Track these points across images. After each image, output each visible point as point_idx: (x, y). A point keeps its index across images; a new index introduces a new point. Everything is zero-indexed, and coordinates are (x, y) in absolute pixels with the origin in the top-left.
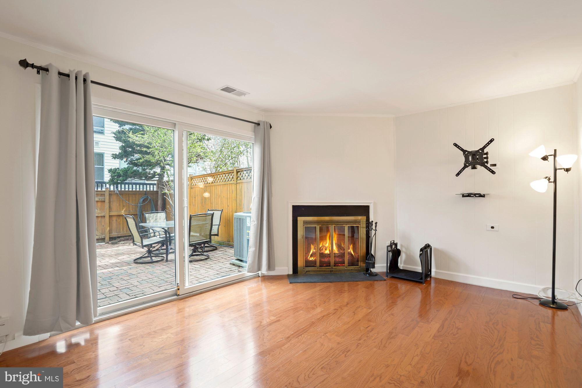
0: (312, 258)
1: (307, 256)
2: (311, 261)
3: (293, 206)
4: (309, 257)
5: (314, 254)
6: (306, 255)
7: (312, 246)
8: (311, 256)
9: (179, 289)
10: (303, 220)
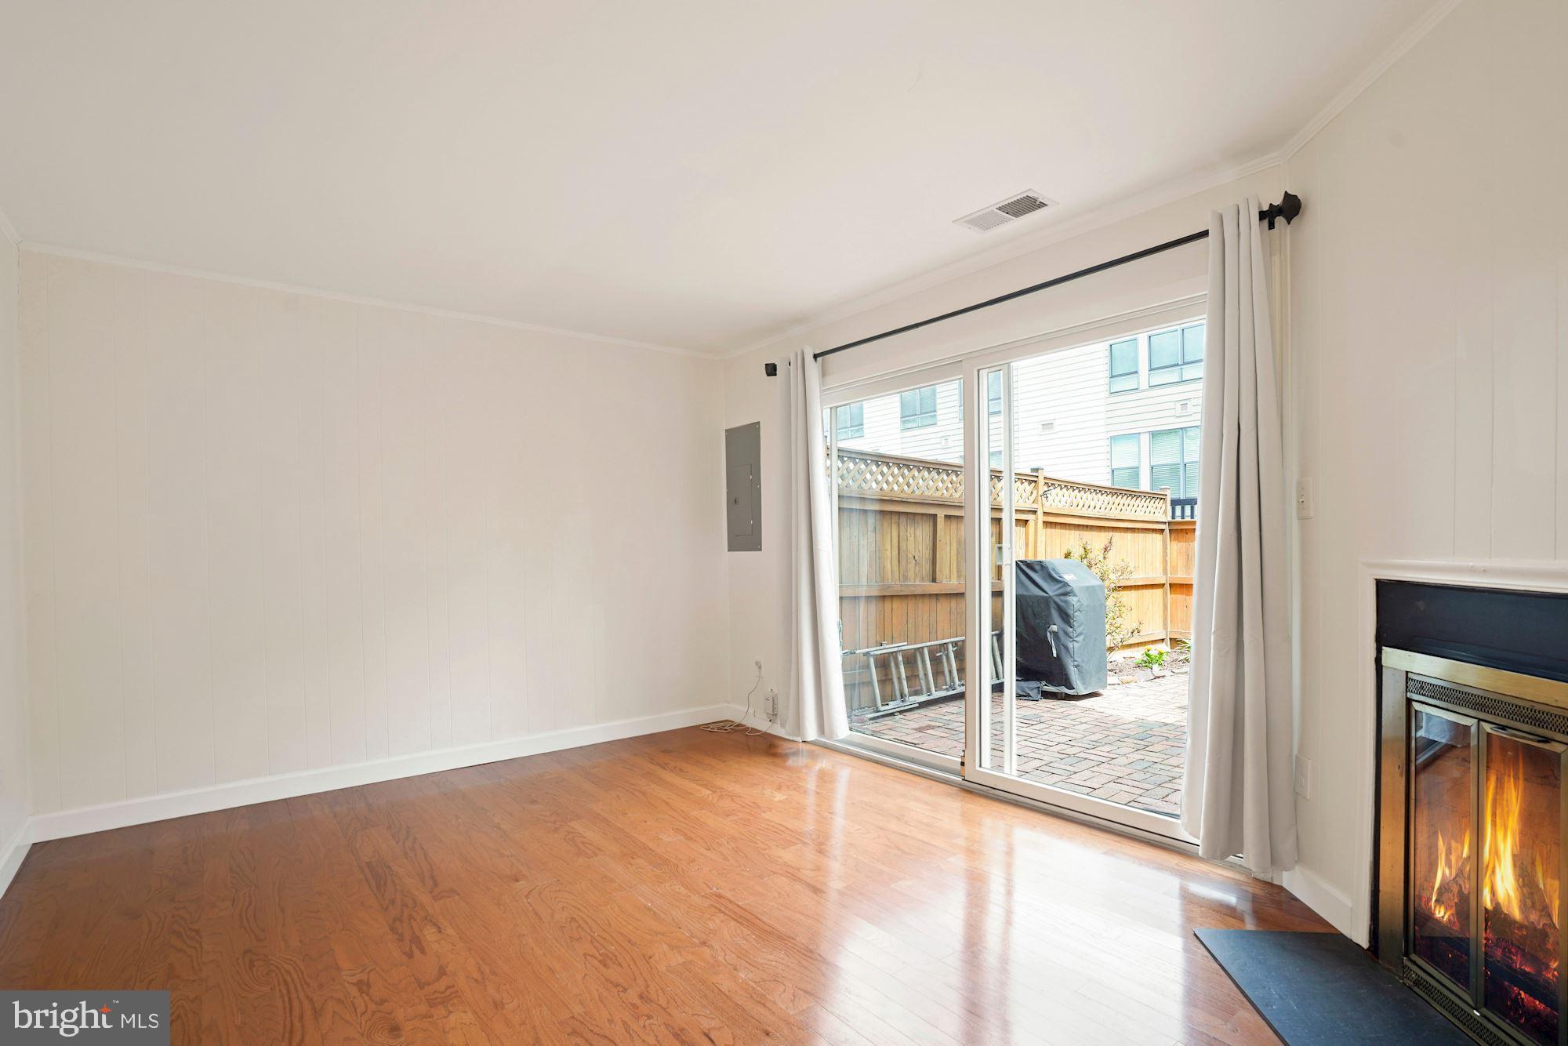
4: (1434, 899)
5: (1446, 890)
7: (1440, 842)
9: (963, 764)
10: (1407, 672)
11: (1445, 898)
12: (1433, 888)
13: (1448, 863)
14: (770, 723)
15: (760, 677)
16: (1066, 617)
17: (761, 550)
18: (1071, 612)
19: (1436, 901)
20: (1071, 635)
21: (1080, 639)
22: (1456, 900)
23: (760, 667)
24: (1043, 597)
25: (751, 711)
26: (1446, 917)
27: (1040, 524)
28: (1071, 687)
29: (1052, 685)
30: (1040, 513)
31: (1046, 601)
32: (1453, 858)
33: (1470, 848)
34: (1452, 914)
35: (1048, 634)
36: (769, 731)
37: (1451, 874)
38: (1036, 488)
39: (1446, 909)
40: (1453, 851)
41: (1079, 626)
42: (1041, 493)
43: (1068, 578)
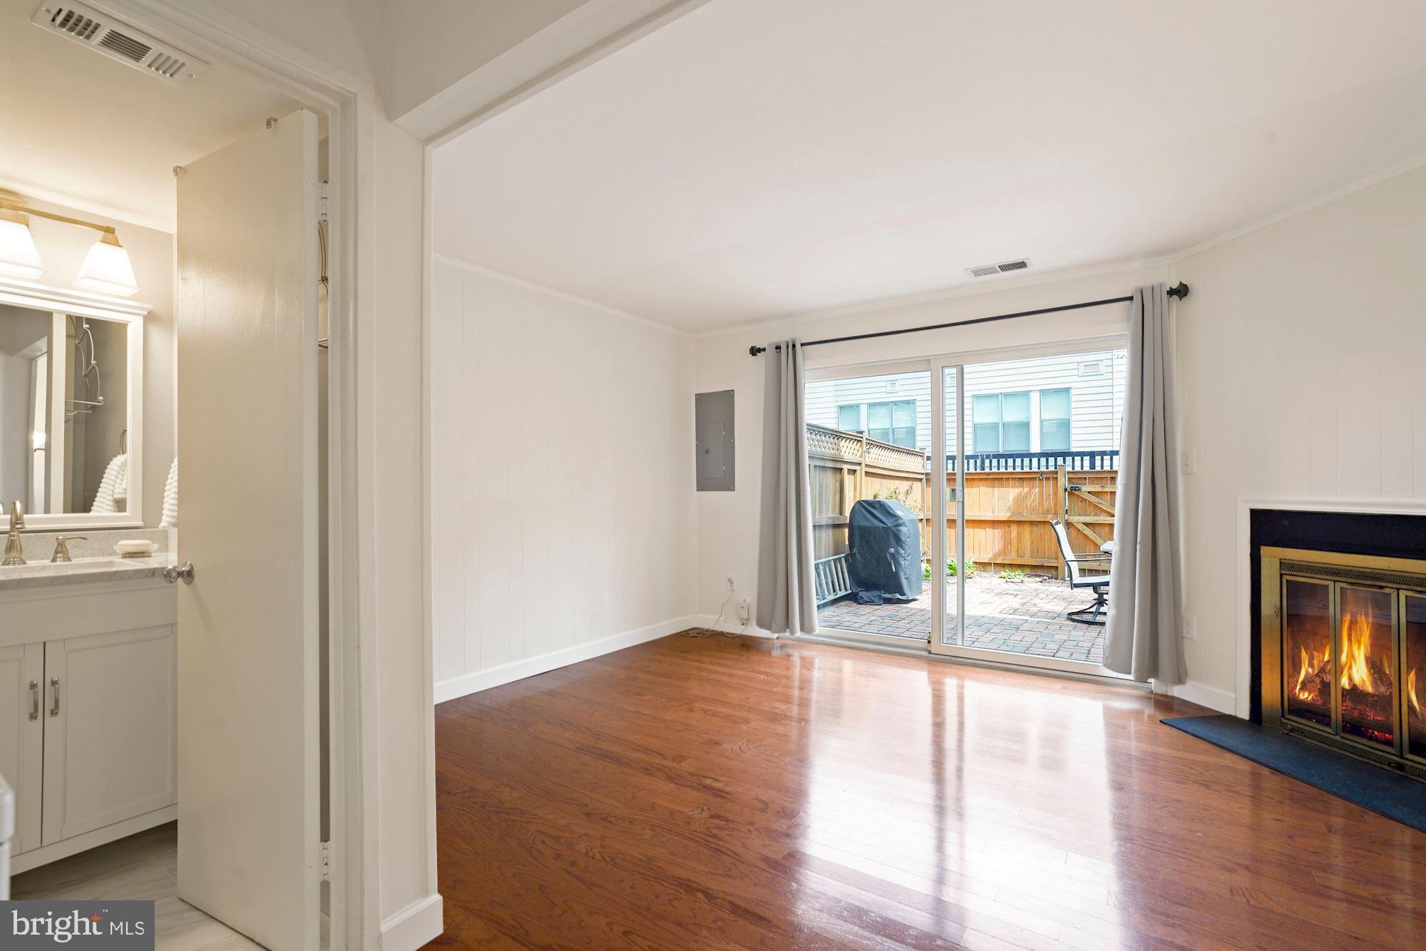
0: (1306, 695)
1: (1293, 685)
2: (1303, 702)
3: (1254, 513)
4: (1298, 688)
5: (1309, 682)
6: (1290, 679)
7: (1304, 654)
8: (1304, 686)
9: (929, 642)
10: (1280, 559)
11: (1309, 685)
12: (1297, 681)
13: (1311, 665)
14: (744, 627)
15: (733, 590)
16: (898, 541)
17: (734, 490)
18: (903, 539)
19: (1300, 689)
20: (903, 555)
21: (909, 558)
22: (1319, 687)
23: (732, 583)
24: (883, 528)
25: (722, 618)
26: (1310, 697)
27: (864, 473)
28: (903, 594)
29: (889, 593)
30: (863, 465)
31: (887, 529)
32: (1315, 662)
33: (1330, 655)
34: (1316, 696)
35: (888, 555)
36: (743, 633)
37: (1313, 671)
38: (861, 446)
39: (1310, 693)
40: (1315, 658)
41: (908, 549)
42: (864, 449)
43: (899, 513)
